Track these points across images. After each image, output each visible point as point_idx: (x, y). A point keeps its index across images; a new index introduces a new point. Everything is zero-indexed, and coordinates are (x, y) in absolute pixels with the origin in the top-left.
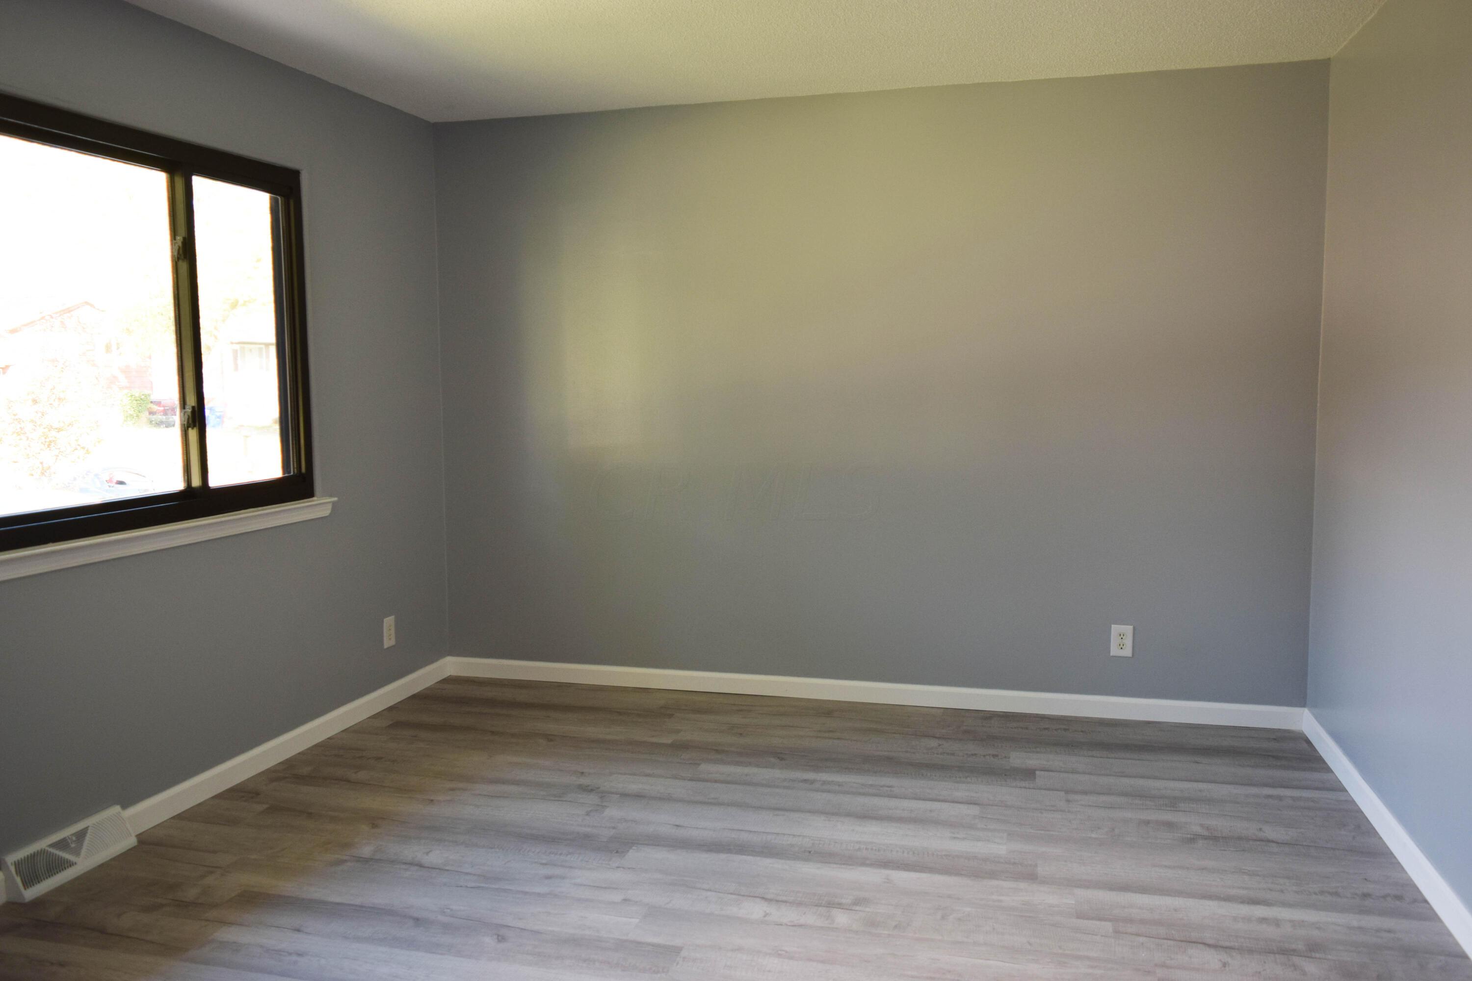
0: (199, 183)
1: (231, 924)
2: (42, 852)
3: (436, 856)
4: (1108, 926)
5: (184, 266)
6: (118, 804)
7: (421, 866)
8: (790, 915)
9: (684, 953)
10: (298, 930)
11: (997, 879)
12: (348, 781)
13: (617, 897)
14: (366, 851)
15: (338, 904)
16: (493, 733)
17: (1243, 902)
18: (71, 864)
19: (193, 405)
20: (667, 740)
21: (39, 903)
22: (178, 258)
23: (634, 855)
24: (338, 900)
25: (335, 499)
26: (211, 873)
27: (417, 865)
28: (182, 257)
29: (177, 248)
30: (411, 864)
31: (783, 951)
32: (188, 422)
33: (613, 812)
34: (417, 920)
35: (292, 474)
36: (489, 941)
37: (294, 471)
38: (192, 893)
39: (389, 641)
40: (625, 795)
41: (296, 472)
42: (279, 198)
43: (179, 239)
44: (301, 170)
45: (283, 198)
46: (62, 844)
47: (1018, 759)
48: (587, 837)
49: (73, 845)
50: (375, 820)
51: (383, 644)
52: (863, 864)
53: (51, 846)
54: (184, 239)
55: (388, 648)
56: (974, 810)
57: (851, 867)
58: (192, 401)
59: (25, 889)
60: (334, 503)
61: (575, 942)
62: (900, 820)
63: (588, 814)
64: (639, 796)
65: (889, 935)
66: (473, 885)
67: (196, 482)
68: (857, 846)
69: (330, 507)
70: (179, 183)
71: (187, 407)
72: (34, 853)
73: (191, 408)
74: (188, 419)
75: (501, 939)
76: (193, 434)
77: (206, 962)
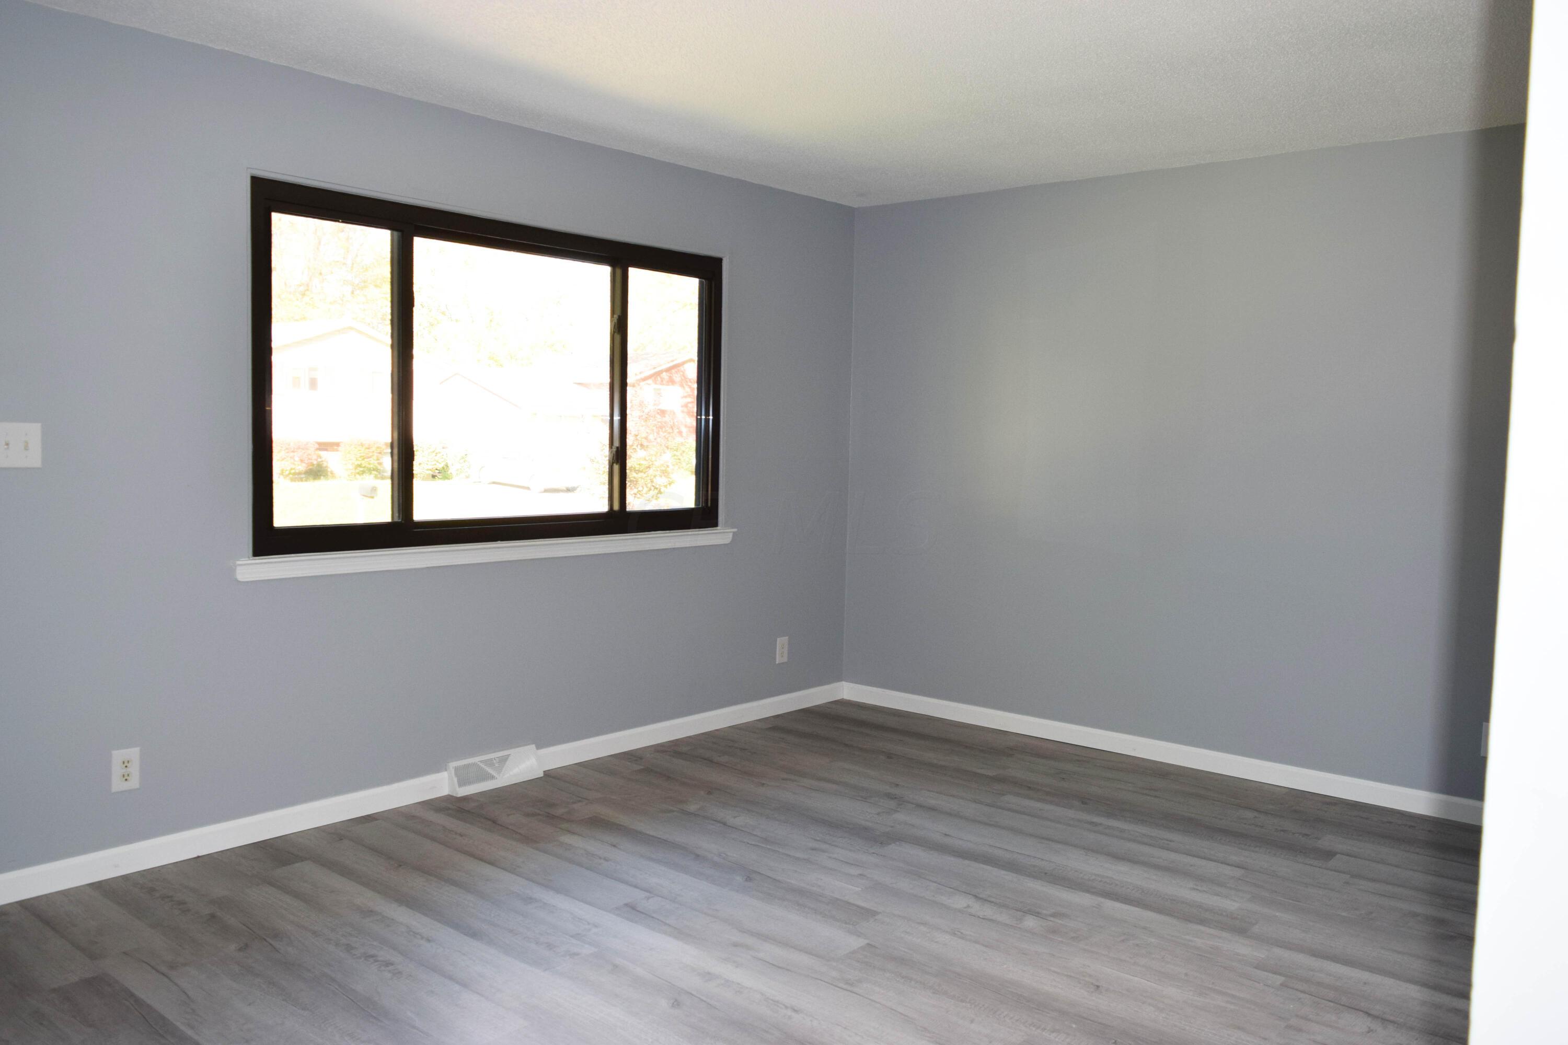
0: (633, 272)
1: (574, 833)
2: (474, 764)
3: (741, 820)
4: (1280, 979)
5: (618, 338)
6: (533, 744)
7: (725, 824)
8: (988, 911)
9: (879, 917)
10: (614, 846)
11: (1205, 926)
12: (711, 761)
13: (854, 871)
14: (692, 808)
15: (653, 836)
16: (846, 745)
17: (1448, 994)
18: (493, 777)
19: (618, 446)
20: (991, 773)
21: (465, 799)
22: (614, 332)
23: (894, 849)
24: (652, 833)
25: (735, 530)
26: (580, 801)
27: (722, 823)
28: (617, 331)
29: (614, 323)
30: (719, 822)
31: (959, 932)
32: (613, 459)
33: (901, 816)
34: (697, 856)
35: (700, 506)
36: (739, 879)
37: (702, 505)
38: (560, 811)
39: (781, 655)
40: (920, 806)
41: (704, 505)
42: (703, 280)
43: (616, 316)
44: (724, 257)
45: (707, 282)
46: (489, 763)
47: (1328, 841)
48: (866, 829)
49: (497, 765)
50: (711, 789)
51: (775, 659)
52: (1088, 891)
53: (481, 761)
54: (619, 316)
55: (779, 664)
56: (1238, 873)
57: (1073, 891)
58: (617, 443)
59: (459, 787)
60: (734, 533)
61: (801, 892)
62: (1157, 867)
63: (878, 814)
64: (932, 809)
65: (1062, 941)
66: (753, 843)
67: (616, 507)
68: (1094, 877)
69: (731, 535)
70: (619, 272)
71: (613, 447)
72: (469, 764)
73: (616, 448)
74: (613, 457)
75: (749, 879)
76: (616, 468)
77: (545, 852)
